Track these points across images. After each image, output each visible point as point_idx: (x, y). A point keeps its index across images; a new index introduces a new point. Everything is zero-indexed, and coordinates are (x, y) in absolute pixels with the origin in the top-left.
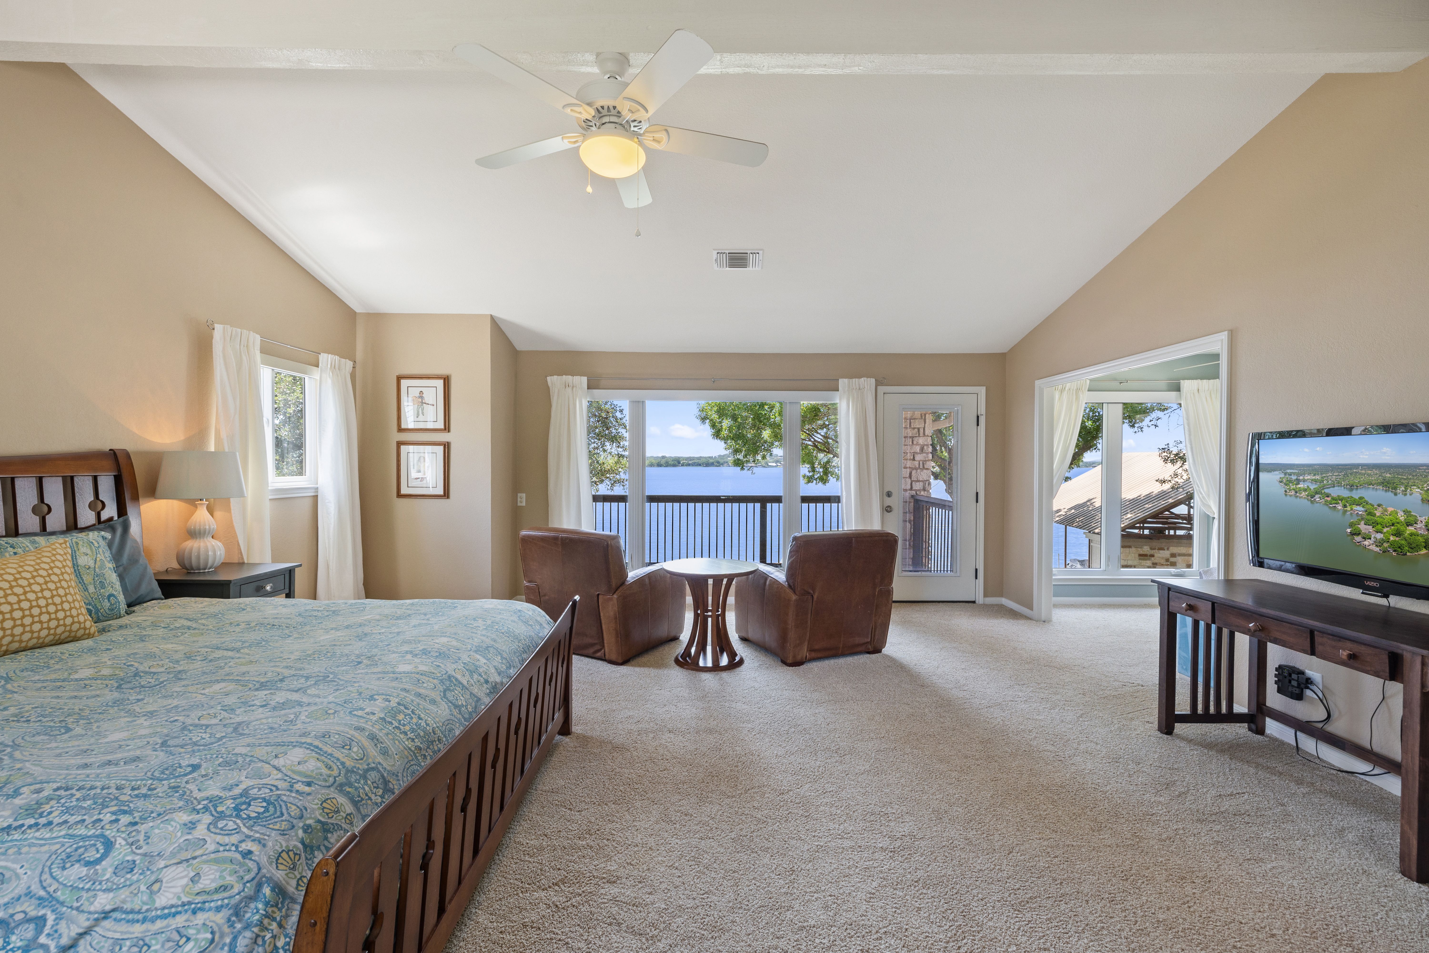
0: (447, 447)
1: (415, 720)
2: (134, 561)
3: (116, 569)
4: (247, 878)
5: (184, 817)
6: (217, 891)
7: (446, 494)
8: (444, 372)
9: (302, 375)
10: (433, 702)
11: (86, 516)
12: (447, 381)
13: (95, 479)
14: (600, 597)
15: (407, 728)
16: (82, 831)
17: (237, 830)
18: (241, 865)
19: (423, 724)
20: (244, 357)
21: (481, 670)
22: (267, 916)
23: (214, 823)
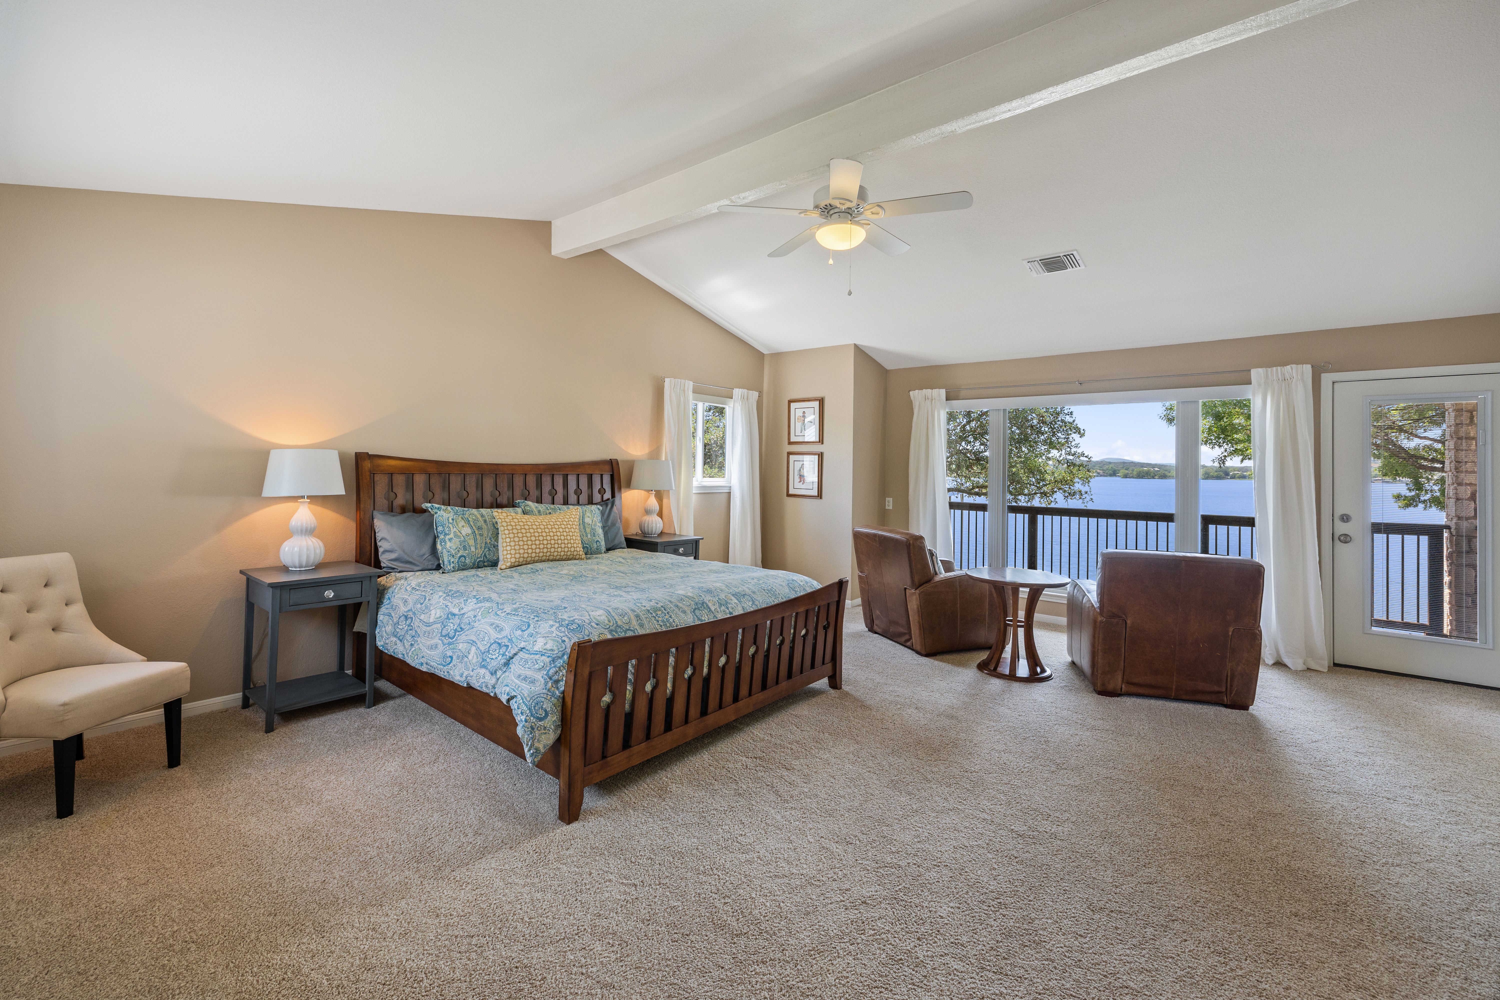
0: (821, 456)
1: (667, 617)
2: (614, 524)
3: (603, 527)
4: (561, 650)
5: (551, 623)
6: (550, 650)
7: (820, 495)
8: (819, 395)
9: (724, 406)
10: (684, 612)
11: (597, 497)
12: (821, 401)
13: (602, 475)
14: (907, 590)
15: (660, 619)
16: (524, 619)
17: (564, 632)
18: (560, 644)
19: (671, 620)
20: (682, 398)
21: (730, 606)
22: (562, 666)
23: (558, 627)
